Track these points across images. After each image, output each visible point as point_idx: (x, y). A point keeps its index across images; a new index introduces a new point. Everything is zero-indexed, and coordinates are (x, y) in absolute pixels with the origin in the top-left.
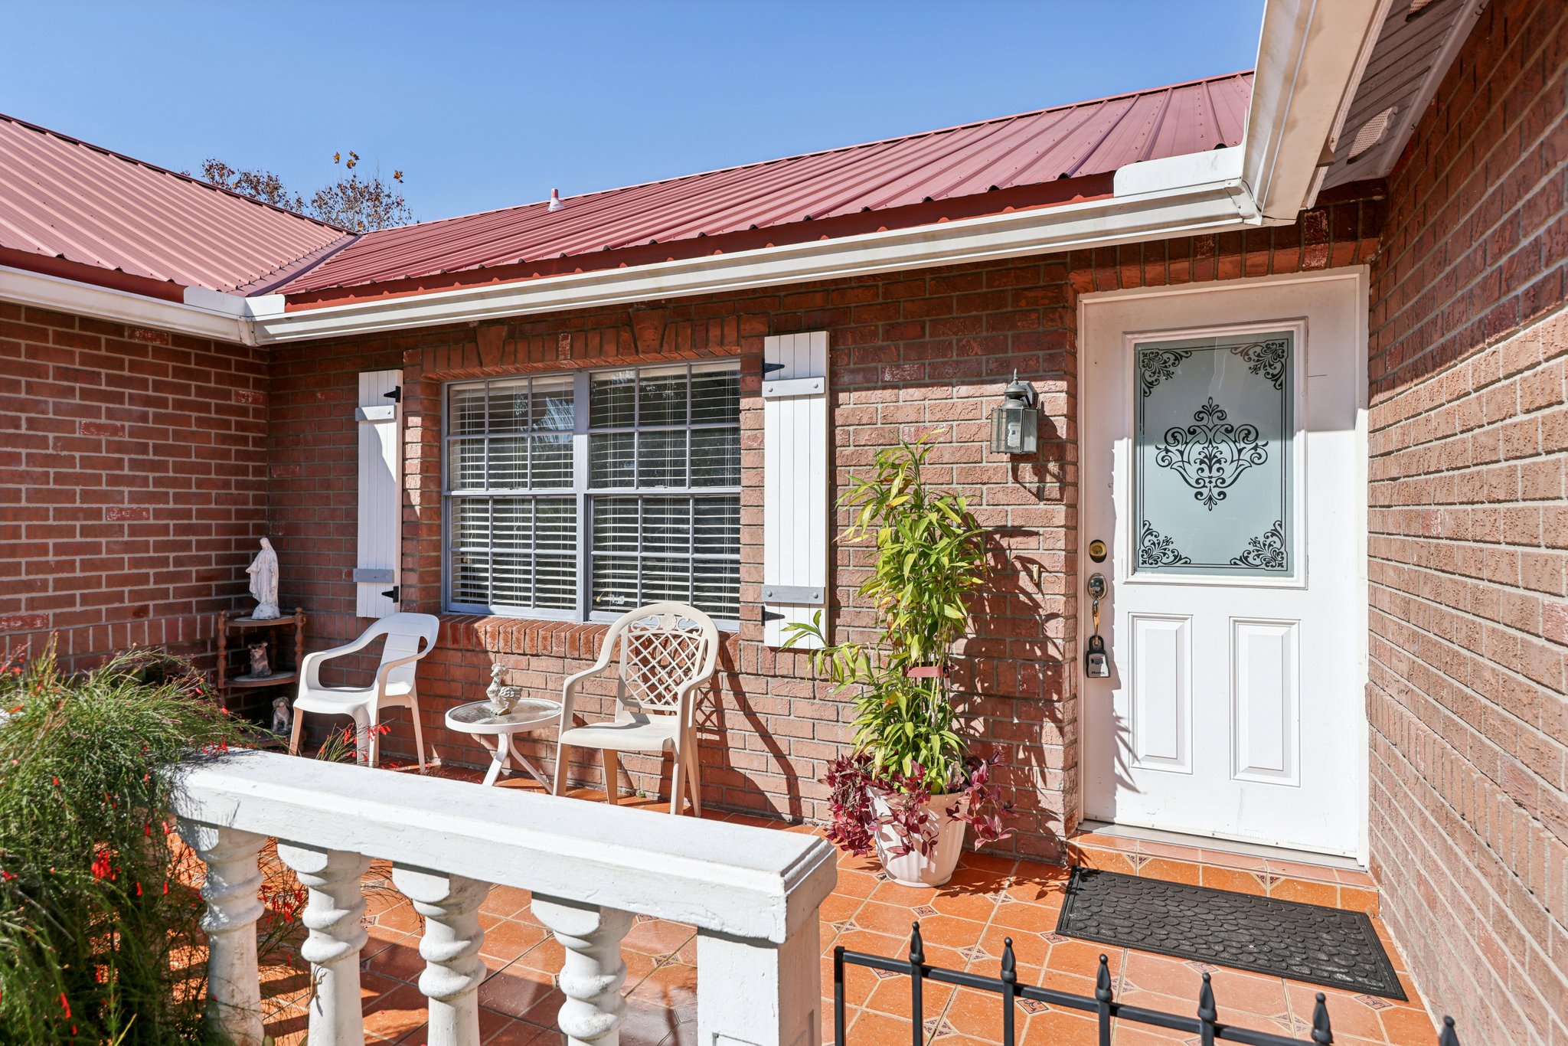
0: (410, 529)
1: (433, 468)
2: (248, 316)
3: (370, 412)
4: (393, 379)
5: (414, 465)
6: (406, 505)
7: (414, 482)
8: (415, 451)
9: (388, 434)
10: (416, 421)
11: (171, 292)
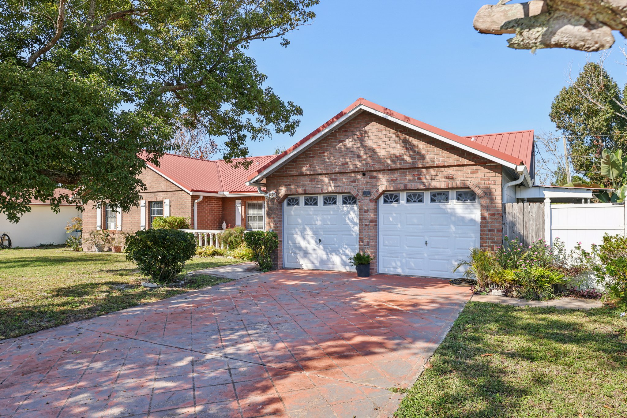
0: (242, 220)
1: (245, 212)
2: (224, 194)
3: (237, 205)
4: (240, 201)
5: (243, 212)
6: (242, 217)
7: (243, 214)
8: (243, 210)
9: (240, 208)
10: (243, 206)
11: (217, 192)
